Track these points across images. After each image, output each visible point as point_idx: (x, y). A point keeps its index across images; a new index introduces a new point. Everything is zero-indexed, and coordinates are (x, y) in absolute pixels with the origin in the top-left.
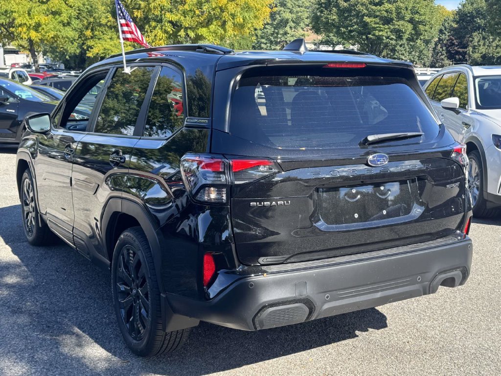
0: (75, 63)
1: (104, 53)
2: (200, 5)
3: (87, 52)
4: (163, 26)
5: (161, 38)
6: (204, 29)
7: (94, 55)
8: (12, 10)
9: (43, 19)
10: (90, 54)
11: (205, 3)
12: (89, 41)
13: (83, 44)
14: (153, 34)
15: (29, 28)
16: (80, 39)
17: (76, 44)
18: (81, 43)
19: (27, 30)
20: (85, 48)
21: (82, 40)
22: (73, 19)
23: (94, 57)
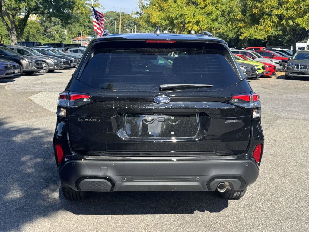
0: (234, 43)
1: (250, 36)
2: (298, 3)
3: (240, 36)
4: (272, 18)
5: (269, 25)
6: (300, 19)
7: (244, 38)
8: (185, 13)
9: (201, 18)
10: (241, 38)
11: (302, 1)
12: (241, 29)
13: (238, 31)
14: (265, 24)
15: (193, 24)
16: (236, 29)
17: (234, 32)
18: (237, 31)
19: (192, 25)
20: (239, 34)
21: (238, 29)
22: (219, 17)
23: (244, 39)
